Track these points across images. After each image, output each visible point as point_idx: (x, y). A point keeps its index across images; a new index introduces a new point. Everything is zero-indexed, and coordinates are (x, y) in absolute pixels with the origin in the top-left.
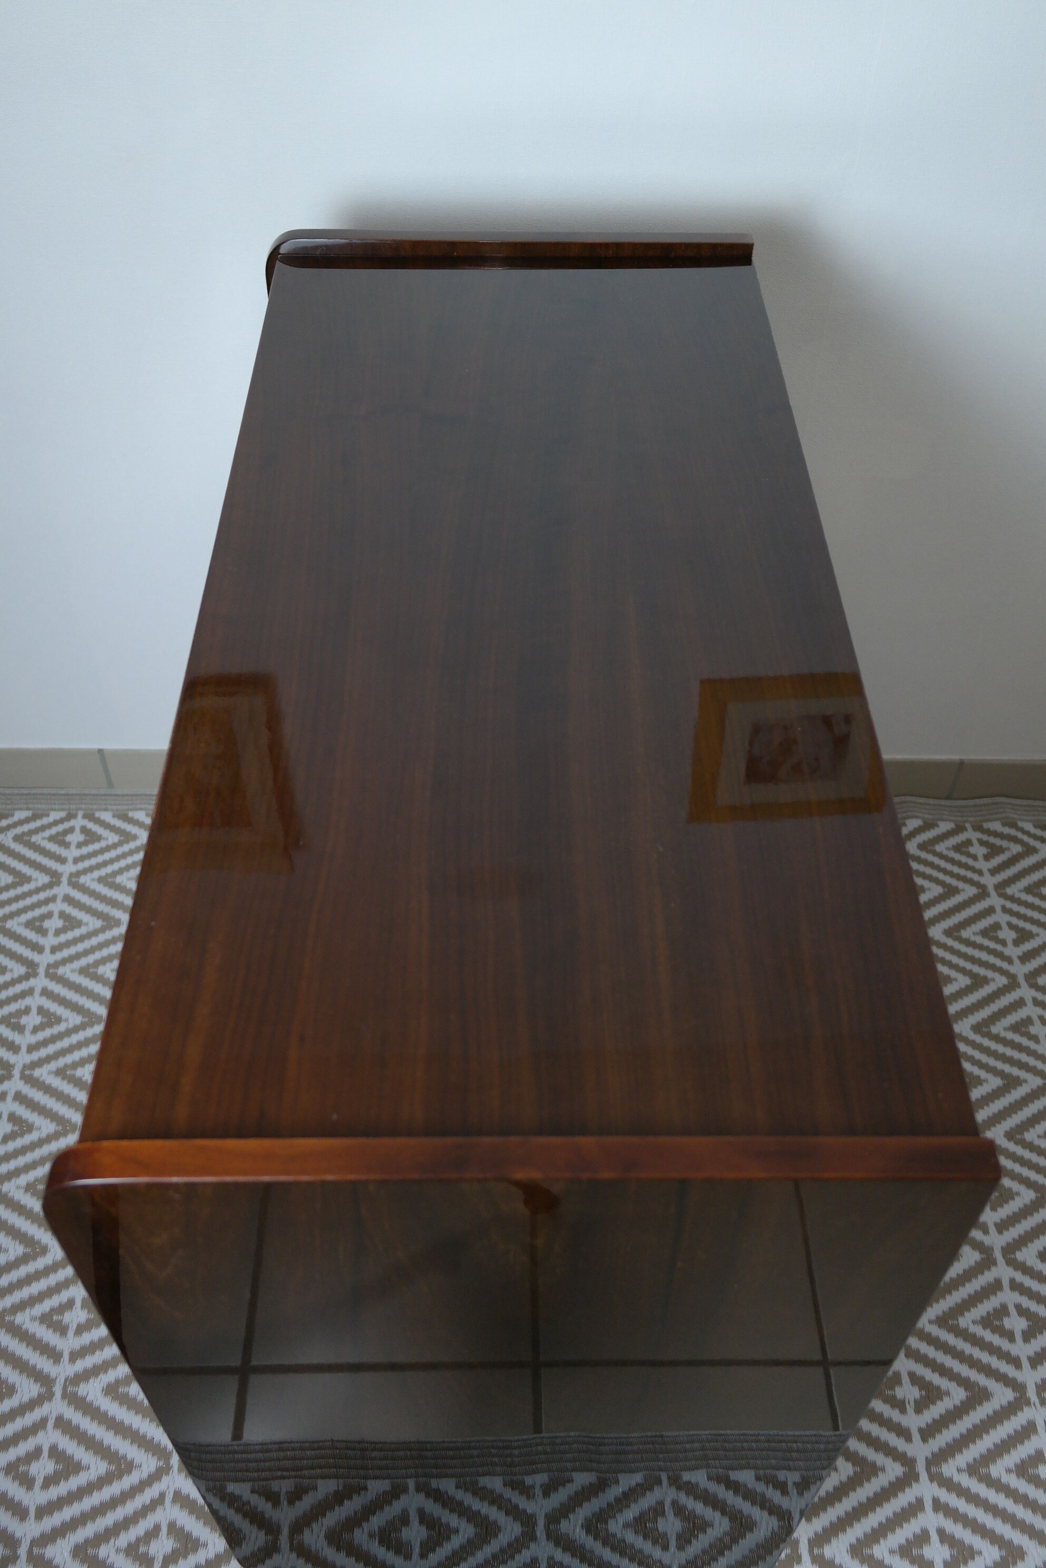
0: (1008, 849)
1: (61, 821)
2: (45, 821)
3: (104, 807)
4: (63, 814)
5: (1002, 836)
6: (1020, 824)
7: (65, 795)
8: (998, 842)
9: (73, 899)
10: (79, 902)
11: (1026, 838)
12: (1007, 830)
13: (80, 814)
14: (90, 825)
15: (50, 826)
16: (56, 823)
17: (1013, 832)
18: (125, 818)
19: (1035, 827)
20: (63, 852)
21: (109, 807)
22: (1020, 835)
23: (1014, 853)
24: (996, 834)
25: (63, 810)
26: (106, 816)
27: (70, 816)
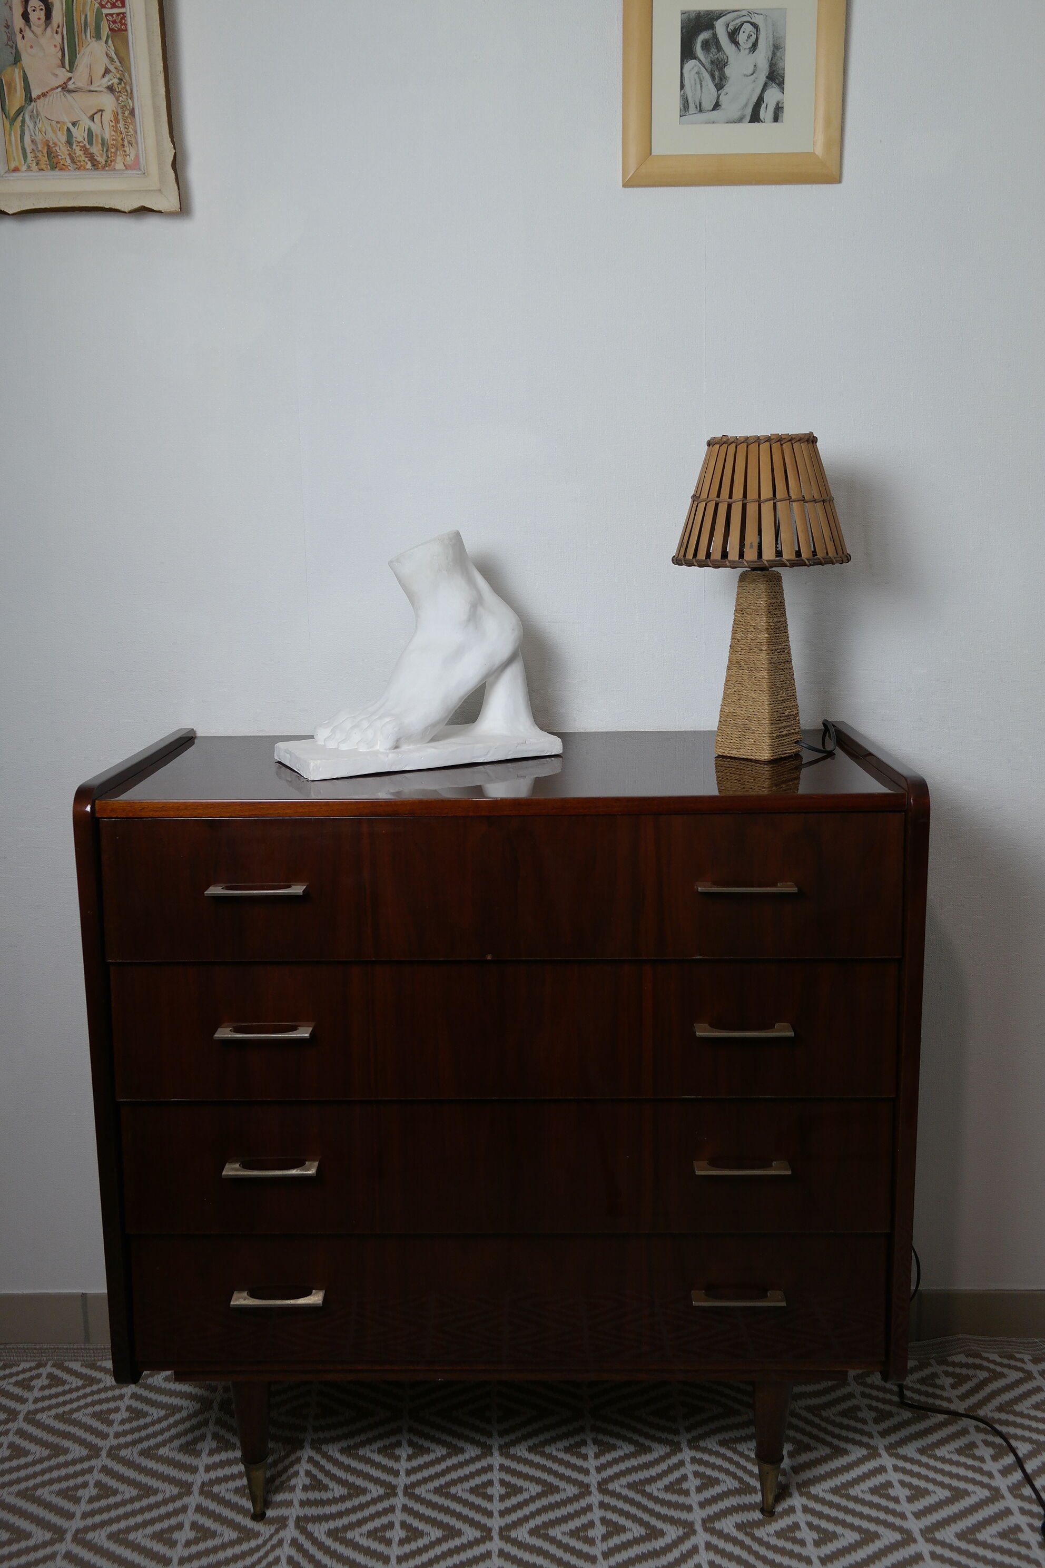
0: (975, 1376)
1: (31, 1369)
2: (14, 1370)
3: (75, 1358)
4: (33, 1364)
5: (966, 1366)
6: (985, 1355)
7: (39, 1349)
8: (964, 1371)
9: (26, 1432)
10: (31, 1435)
11: (992, 1366)
12: (971, 1361)
13: (50, 1363)
14: (58, 1372)
15: (18, 1374)
16: (24, 1371)
17: (978, 1361)
18: (93, 1367)
19: (1001, 1357)
20: (26, 1394)
21: (79, 1358)
22: (985, 1363)
23: (981, 1378)
24: (961, 1365)
25: (33, 1361)
26: (76, 1366)
27: (39, 1366)
